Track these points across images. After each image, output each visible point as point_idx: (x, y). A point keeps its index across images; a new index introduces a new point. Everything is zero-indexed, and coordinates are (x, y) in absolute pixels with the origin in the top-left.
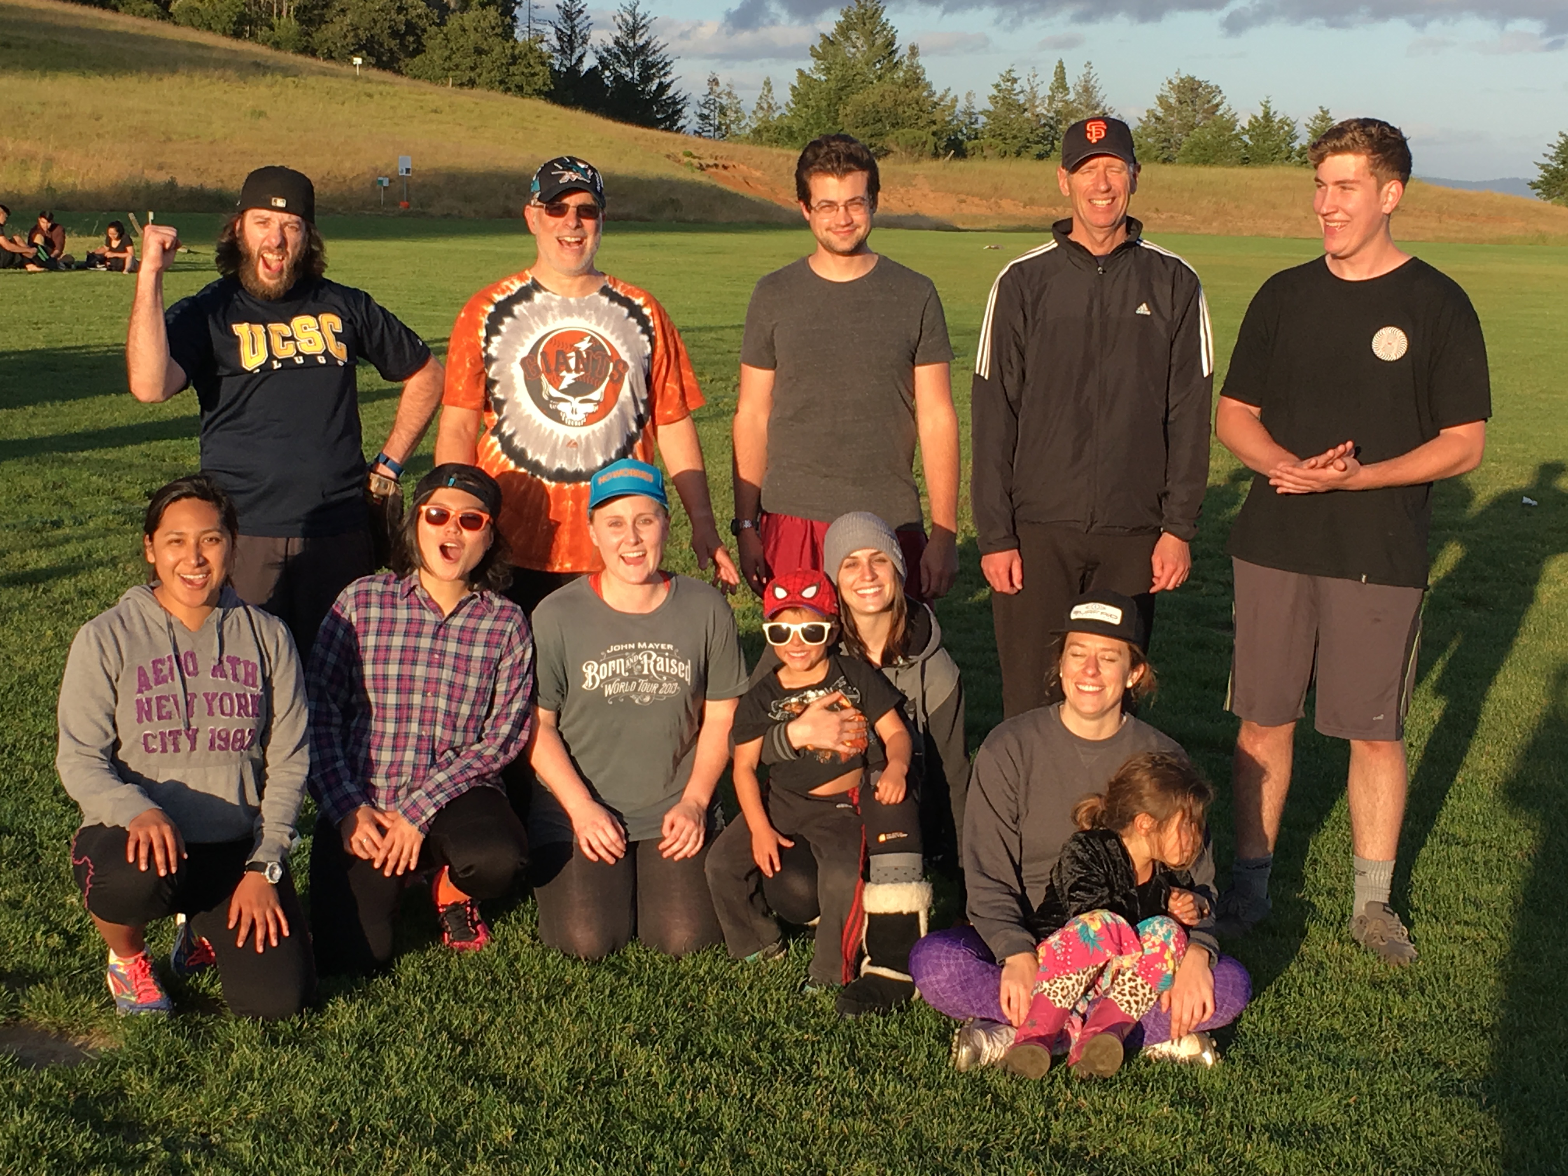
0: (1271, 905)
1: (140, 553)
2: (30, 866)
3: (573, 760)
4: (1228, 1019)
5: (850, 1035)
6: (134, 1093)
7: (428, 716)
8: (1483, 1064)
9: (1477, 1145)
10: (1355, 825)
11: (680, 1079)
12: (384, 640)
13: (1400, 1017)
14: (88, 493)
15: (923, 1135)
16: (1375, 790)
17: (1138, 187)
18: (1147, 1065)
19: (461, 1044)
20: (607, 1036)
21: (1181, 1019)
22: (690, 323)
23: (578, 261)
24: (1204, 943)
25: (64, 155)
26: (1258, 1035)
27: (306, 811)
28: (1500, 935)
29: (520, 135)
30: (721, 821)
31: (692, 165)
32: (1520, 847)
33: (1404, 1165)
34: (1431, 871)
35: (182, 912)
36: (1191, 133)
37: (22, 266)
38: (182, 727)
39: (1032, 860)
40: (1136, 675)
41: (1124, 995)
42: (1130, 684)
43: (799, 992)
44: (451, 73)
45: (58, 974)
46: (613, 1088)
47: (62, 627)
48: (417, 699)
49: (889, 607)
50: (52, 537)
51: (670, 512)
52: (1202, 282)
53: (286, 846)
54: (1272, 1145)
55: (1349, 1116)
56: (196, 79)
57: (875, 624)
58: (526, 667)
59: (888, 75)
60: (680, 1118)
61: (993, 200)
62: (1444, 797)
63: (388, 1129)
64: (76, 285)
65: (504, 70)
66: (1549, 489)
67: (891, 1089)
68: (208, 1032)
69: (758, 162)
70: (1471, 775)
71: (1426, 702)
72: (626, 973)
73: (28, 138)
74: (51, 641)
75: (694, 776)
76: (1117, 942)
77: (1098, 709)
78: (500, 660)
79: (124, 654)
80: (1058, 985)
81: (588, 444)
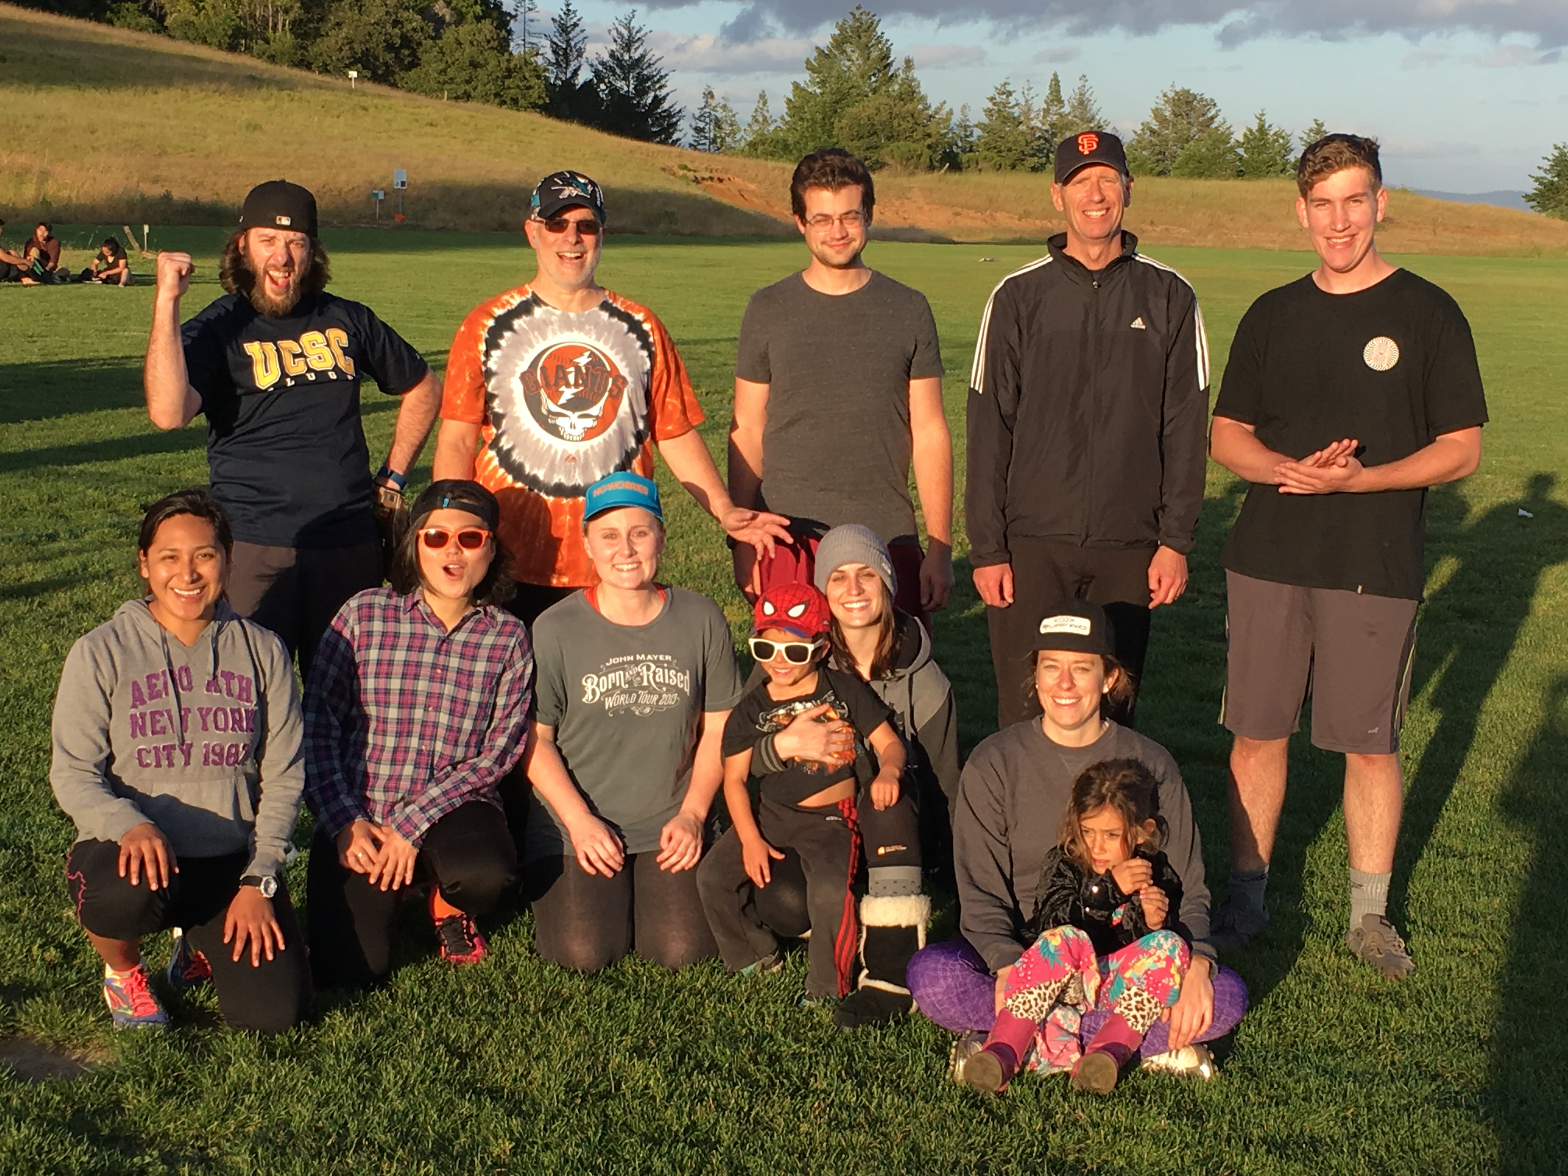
0: (1268, 917)
1: (135, 566)
2: (26, 880)
3: (571, 774)
4: (1226, 1029)
5: (847, 1048)
6: (131, 1107)
7: (429, 731)
8: (1480, 1076)
9: (1475, 1157)
10: (1351, 840)
12: (386, 654)
13: (1398, 1030)
14: (84, 507)
15: (920, 1148)
16: (1372, 804)
17: (1131, 200)
18: (1144, 1078)
19: (458, 1057)
20: (605, 1049)
21: (1180, 1030)
22: (689, 335)
23: (578, 274)
24: (1205, 954)
25: (59, 169)
26: (1255, 1048)
28: (1497, 947)
29: (516, 148)
31: (687, 177)
32: (1517, 860)
34: (1428, 883)
35: (178, 926)
36: (1186, 146)
37: (18, 279)
38: (176, 742)
39: (1024, 873)
40: (1111, 681)
41: (1130, 1010)
42: (1106, 690)
43: (797, 1005)
44: (447, 86)
45: (55, 987)
46: (610, 1101)
47: (59, 640)
48: (418, 714)
49: (877, 621)
50: (48, 550)
51: (665, 525)
52: (1197, 296)
53: (281, 860)
54: (1270, 1158)
55: (1347, 1129)
56: (191, 92)
57: (863, 637)
58: (526, 682)
59: (884, 88)
60: (677, 1131)
61: (988, 212)
62: (1441, 809)
63: (385, 1142)
64: (71, 299)
65: (500, 83)
66: (1544, 501)
67: (889, 1102)
68: (205, 1045)
69: (754, 175)
70: (1467, 787)
71: (1422, 715)
72: (624, 986)
73: (23, 152)
74: (47, 654)
75: (691, 788)
76: (1076, 957)
77: (1077, 719)
78: (501, 675)
79: (119, 669)
80: (1020, 1000)
81: (587, 459)
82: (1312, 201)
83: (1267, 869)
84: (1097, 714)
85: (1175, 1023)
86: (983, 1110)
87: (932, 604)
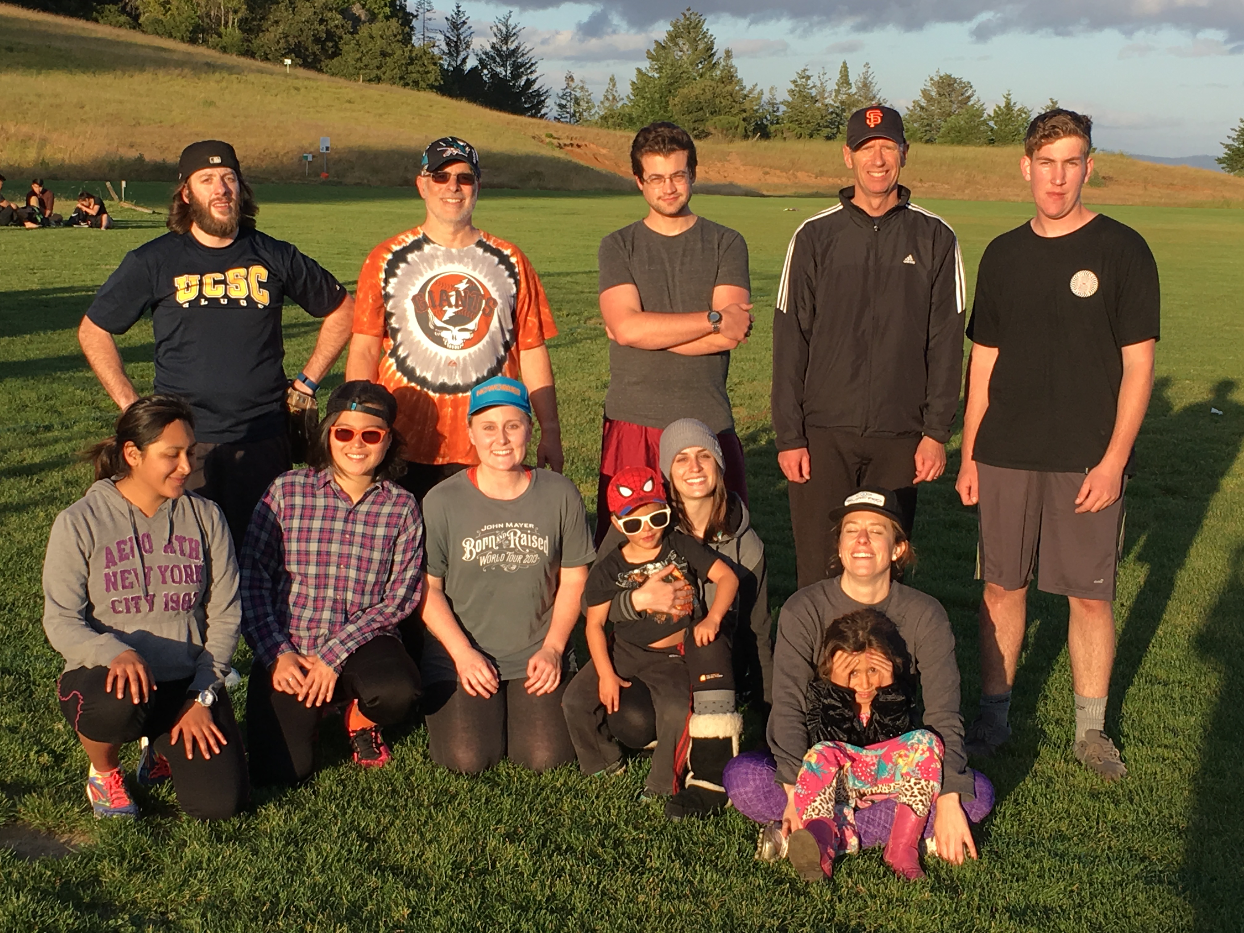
0: (1010, 732)
2: (25, 699)
3: (456, 617)
5: (676, 834)
6: (107, 880)
7: (341, 584)
8: (1179, 858)
9: (1175, 923)
11: (541, 870)
12: (306, 523)
13: (1114, 821)
14: (73, 404)
15: (734, 914)
16: (1091, 644)
17: (907, 161)
19: (367, 841)
20: (483, 835)
22: (552, 269)
23: (458, 216)
25: (55, 136)
27: (245, 656)
28: (1193, 756)
29: (416, 121)
30: (573, 664)
31: (552, 144)
32: (1208, 686)
34: (1138, 704)
35: (146, 737)
36: (948, 119)
37: (22, 223)
38: (142, 594)
40: (899, 551)
42: (895, 558)
43: (636, 801)
44: (362, 71)
45: (47, 785)
46: (488, 877)
48: (332, 570)
49: (713, 493)
50: (45, 438)
52: (957, 237)
54: (1012, 923)
55: (1073, 900)
56: (160, 76)
57: (700, 507)
58: (417, 542)
59: (709, 73)
60: (540, 900)
61: (791, 172)
62: (1148, 646)
63: (308, 909)
64: (64, 239)
65: (404, 69)
66: (1228, 401)
67: (709, 877)
68: (166, 832)
69: (605, 142)
70: (1169, 629)
71: (1134, 571)
72: (499, 785)
73: (26, 123)
74: (43, 520)
75: (552, 628)
78: (397, 537)
79: (95, 536)
81: (465, 364)
82: (1038, 160)
83: (1010, 692)
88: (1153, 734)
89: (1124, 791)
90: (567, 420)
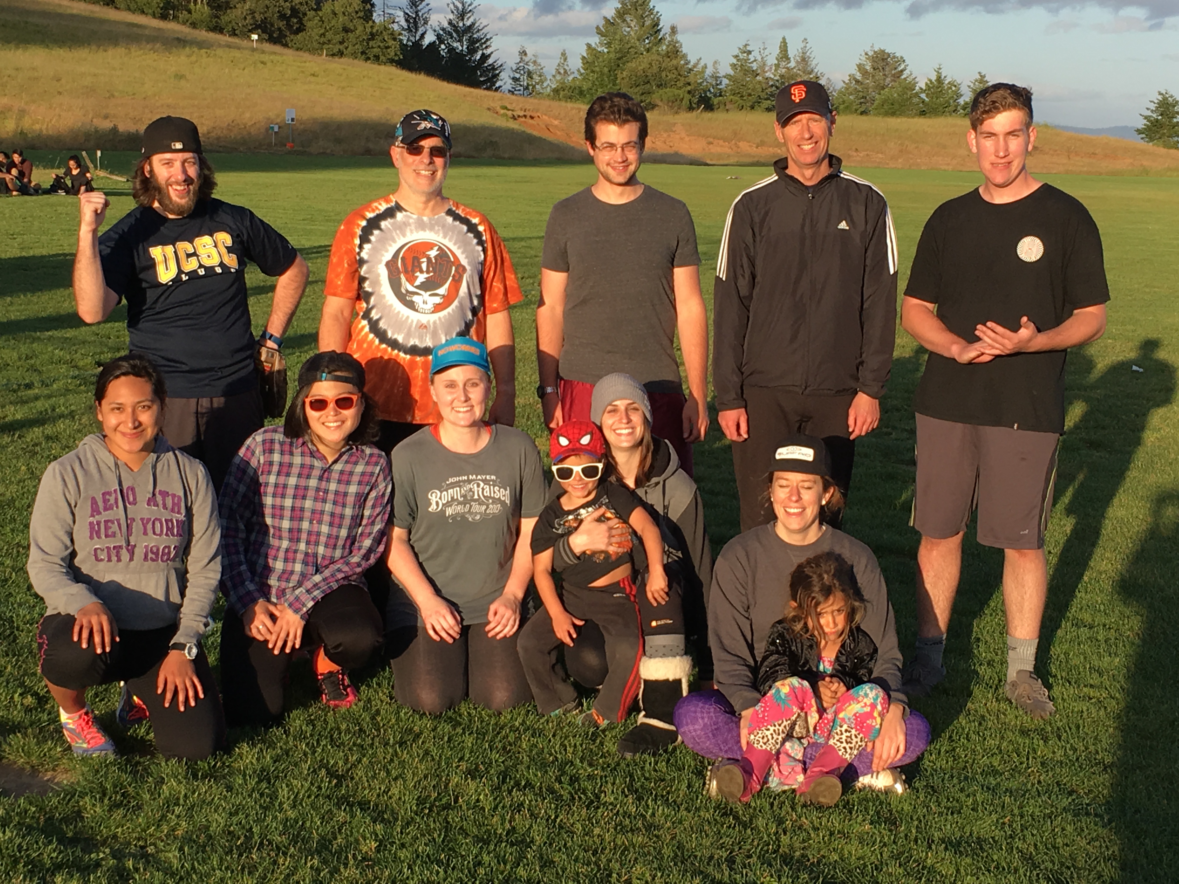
0: (945, 672)
2: (10, 644)
3: (421, 565)
4: (914, 757)
5: (629, 771)
6: (89, 816)
7: (313, 538)
8: (1105, 792)
9: (1101, 853)
10: (1008, 614)
11: (501, 805)
12: (282, 479)
13: (1043, 757)
14: (52, 363)
15: (684, 846)
16: (1023, 587)
19: (336, 778)
20: (446, 772)
21: (880, 758)
24: (900, 701)
25: (33, 108)
26: (936, 771)
27: (219, 602)
28: (1117, 695)
29: (377, 93)
31: (507, 115)
32: (1131, 629)
33: (1046, 869)
34: (1066, 647)
35: (122, 680)
36: (882, 92)
38: (123, 544)
39: (762, 639)
40: (828, 496)
41: (842, 743)
42: (824, 503)
44: (326, 46)
45: (31, 725)
46: (451, 811)
47: (34, 464)
48: (305, 525)
49: (640, 444)
50: (25, 395)
52: (888, 203)
53: (201, 631)
54: (947, 854)
55: (1005, 831)
56: (133, 50)
57: (629, 457)
58: (386, 498)
59: (655, 48)
60: (501, 834)
61: (733, 142)
62: (1074, 592)
63: (281, 842)
64: (42, 206)
65: (365, 44)
66: (1151, 359)
67: (660, 811)
68: (145, 769)
69: (557, 114)
70: (1094, 575)
71: (1061, 520)
72: (460, 724)
73: (5, 95)
74: (25, 474)
75: (512, 576)
76: (801, 701)
77: (802, 525)
78: (368, 494)
79: (82, 488)
80: (760, 735)
81: (435, 327)
82: (981, 133)
83: (944, 637)
84: (817, 522)
85: (877, 752)
86: (731, 817)
87: (692, 438)
88: (1079, 674)
89: (1053, 728)
90: (523, 378)
